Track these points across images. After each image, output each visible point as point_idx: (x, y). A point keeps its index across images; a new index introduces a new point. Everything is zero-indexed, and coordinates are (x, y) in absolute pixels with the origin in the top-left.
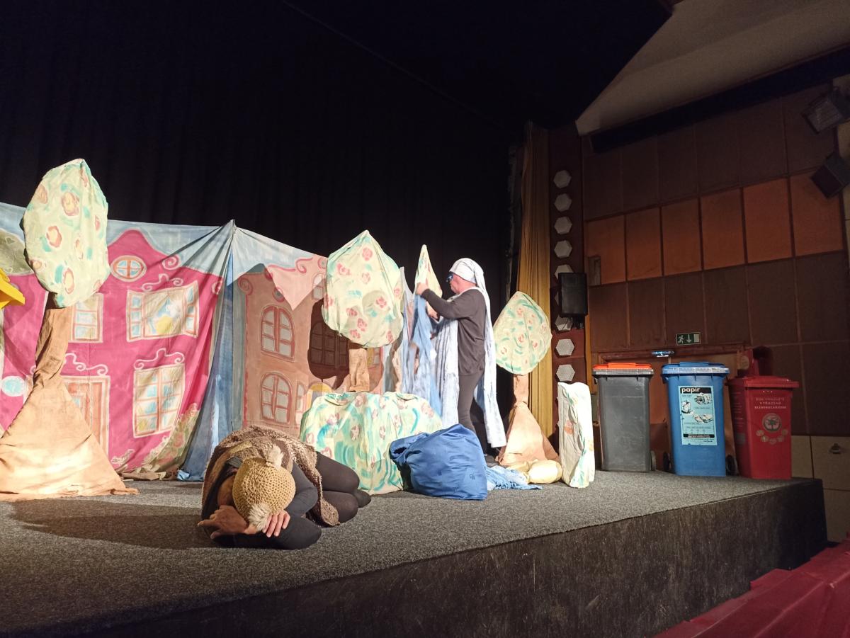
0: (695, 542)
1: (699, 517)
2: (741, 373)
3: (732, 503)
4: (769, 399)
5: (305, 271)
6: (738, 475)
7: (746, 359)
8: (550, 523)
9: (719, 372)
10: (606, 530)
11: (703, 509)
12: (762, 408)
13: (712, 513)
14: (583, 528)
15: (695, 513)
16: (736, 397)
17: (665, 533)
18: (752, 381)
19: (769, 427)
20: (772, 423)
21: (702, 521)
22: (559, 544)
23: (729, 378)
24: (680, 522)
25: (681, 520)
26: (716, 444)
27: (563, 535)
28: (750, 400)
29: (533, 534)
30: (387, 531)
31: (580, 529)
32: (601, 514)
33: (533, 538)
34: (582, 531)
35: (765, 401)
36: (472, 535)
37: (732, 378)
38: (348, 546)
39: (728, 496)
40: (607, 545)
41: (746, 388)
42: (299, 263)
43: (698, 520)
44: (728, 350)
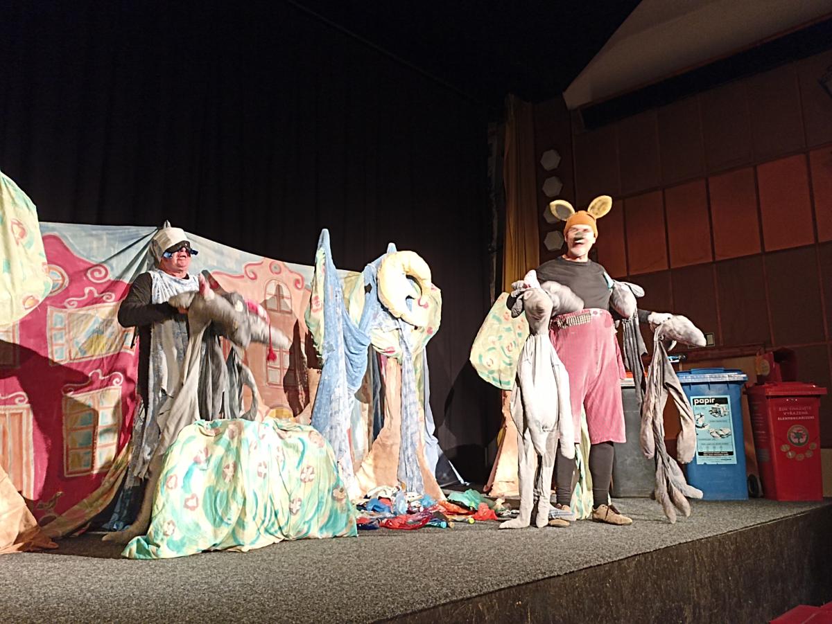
0: (713, 578)
1: (717, 549)
2: (761, 380)
3: (755, 530)
4: (794, 409)
5: (255, 278)
6: (762, 497)
7: (767, 363)
8: (545, 564)
9: (736, 379)
10: (609, 569)
11: (722, 540)
12: (786, 418)
13: (732, 544)
14: (584, 569)
15: (712, 544)
16: (756, 408)
17: (679, 569)
18: (774, 388)
19: (796, 441)
20: (798, 436)
21: (720, 554)
22: (557, 589)
23: (747, 385)
24: (695, 556)
25: (697, 554)
26: (736, 463)
27: (561, 578)
28: (772, 410)
29: (527, 580)
30: (358, 582)
31: (581, 570)
32: (604, 551)
33: (527, 583)
34: (583, 573)
35: (789, 411)
36: (456, 583)
37: (751, 386)
38: (313, 603)
39: (750, 523)
40: (612, 587)
41: (768, 397)
42: (248, 269)
43: (716, 553)
44: (746, 353)
